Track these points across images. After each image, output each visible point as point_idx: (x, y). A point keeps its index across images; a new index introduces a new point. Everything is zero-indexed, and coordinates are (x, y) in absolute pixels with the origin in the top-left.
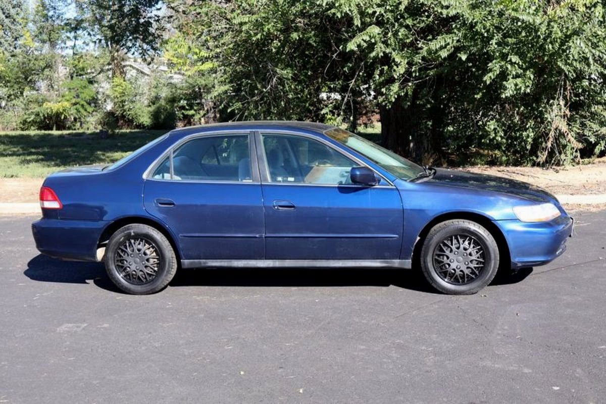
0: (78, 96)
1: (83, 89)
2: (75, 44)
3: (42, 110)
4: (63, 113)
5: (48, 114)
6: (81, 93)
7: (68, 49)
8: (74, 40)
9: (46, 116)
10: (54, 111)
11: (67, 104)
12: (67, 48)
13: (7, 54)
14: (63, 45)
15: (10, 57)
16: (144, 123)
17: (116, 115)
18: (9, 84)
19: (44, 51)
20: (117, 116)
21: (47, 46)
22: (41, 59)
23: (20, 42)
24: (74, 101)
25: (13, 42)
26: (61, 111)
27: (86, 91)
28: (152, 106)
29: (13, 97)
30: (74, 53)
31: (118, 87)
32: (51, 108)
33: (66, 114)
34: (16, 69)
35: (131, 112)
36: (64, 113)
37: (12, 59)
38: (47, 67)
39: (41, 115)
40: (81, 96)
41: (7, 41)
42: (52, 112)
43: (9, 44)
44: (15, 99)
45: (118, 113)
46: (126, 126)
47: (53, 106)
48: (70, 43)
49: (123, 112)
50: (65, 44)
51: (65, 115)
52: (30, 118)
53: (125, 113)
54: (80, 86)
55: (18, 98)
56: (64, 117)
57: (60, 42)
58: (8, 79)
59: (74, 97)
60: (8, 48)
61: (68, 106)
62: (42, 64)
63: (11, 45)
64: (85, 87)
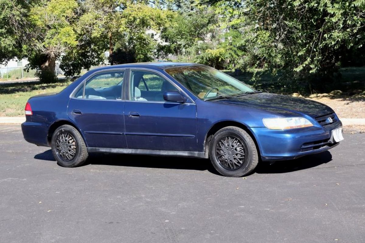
1: (235, 38)
3: (205, 55)
4: (220, 57)
9: (208, 59)
10: (213, 55)
11: (222, 50)
13: (185, 14)
15: (187, 17)
17: (258, 58)
22: (206, 17)
24: (228, 47)
25: (190, 5)
26: (219, 55)
27: (238, 39)
32: (211, 53)
33: (223, 58)
34: (190, 25)
36: (221, 57)
37: (189, 18)
39: (205, 58)
40: (234, 43)
41: (185, 4)
44: (188, 47)
47: (214, 52)
51: (222, 59)
52: (197, 61)
55: (191, 46)
56: (221, 60)
58: (183, 32)
59: (229, 45)
60: (186, 10)
61: (223, 52)
63: (188, 8)
64: (237, 37)
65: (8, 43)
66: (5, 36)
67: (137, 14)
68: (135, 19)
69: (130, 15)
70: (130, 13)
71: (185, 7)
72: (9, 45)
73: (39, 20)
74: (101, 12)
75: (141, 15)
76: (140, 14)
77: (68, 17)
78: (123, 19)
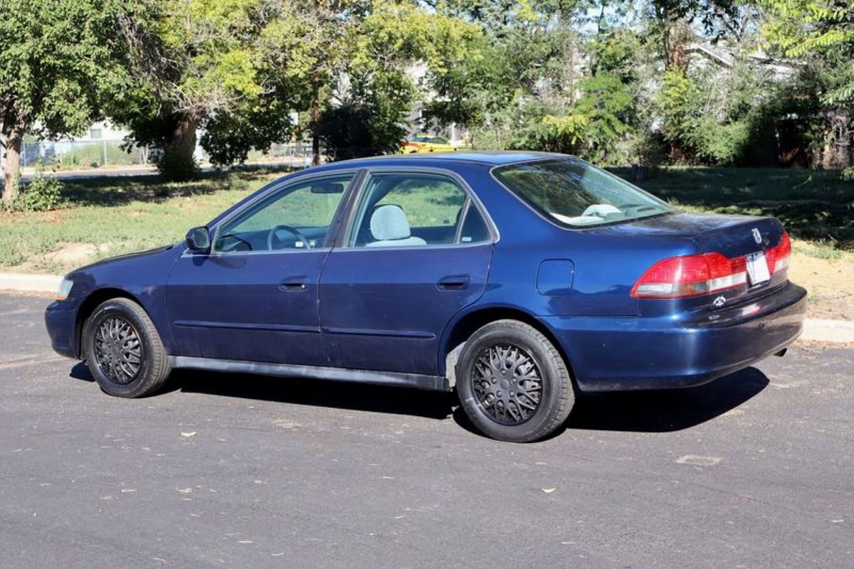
0: (602, 105)
1: (612, 93)
2: (602, 14)
3: (540, 129)
4: (574, 134)
5: (549, 135)
6: (608, 98)
7: (590, 22)
8: (601, 6)
9: (546, 138)
10: (560, 131)
11: (581, 119)
12: (588, 20)
13: (491, 33)
14: (582, 16)
15: (495, 39)
16: (716, 154)
17: (665, 139)
18: (490, 84)
19: (550, 27)
20: (667, 141)
21: (556, 17)
22: (544, 41)
23: (512, 13)
24: (594, 113)
25: (501, 13)
26: (572, 130)
27: (617, 95)
28: (732, 124)
29: (495, 106)
30: (600, 30)
31: (672, 88)
32: (555, 125)
33: (580, 137)
34: (503, 58)
35: (691, 135)
36: (577, 134)
37: (498, 42)
38: (553, 54)
39: (538, 137)
40: (609, 104)
41: (491, 11)
42: (557, 133)
43: (495, 15)
44: (499, 109)
45: (669, 134)
46: (683, 159)
47: (561, 123)
48: (594, 12)
49: (679, 134)
50: (586, 13)
51: (578, 138)
52: (519, 142)
53: (682, 136)
54: (606, 87)
55: (503, 107)
56: (576, 142)
57: (577, 10)
58: (488, 75)
59: (596, 107)
60: (493, 23)
61: (583, 122)
62: (545, 49)
63: (498, 19)
64: (615, 89)
65: (115, 81)
66: (107, 64)
67: (397, 28)
68: (392, 38)
69: (382, 28)
70: (382, 22)
71: (490, 17)
72: (119, 87)
73: (172, 32)
74: (312, 19)
75: (405, 29)
76: (405, 27)
77: (235, 28)
78: (361, 37)
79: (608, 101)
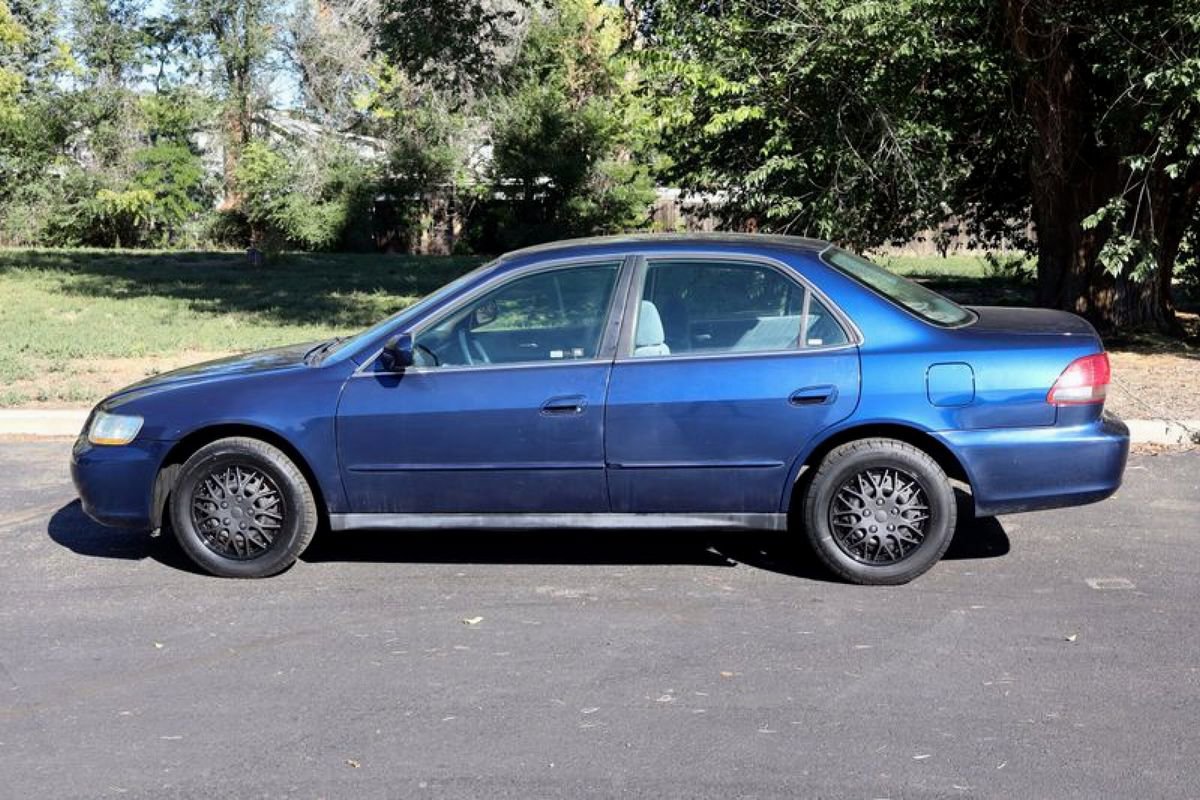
0: (170, 179)
1: (180, 165)
2: (161, 71)
3: (94, 207)
4: (137, 213)
5: (106, 214)
6: (177, 171)
7: (146, 81)
8: (160, 63)
9: (102, 217)
10: (119, 209)
11: (147, 196)
12: (144, 78)
14: (135, 73)
16: (310, 238)
17: (247, 221)
18: (21, 150)
19: (98, 85)
20: (250, 223)
21: (106, 72)
22: (95, 100)
24: (161, 188)
25: (25, 63)
26: (134, 209)
27: (187, 168)
28: (325, 204)
29: (28, 176)
30: (159, 91)
31: (257, 163)
32: (112, 201)
33: (143, 216)
34: (35, 119)
35: (281, 216)
38: (105, 117)
39: (91, 215)
40: (177, 177)
42: (116, 210)
43: (18, 66)
44: (33, 180)
45: (253, 215)
48: (149, 70)
49: (266, 216)
50: (140, 69)
51: (141, 218)
52: (65, 221)
53: (269, 217)
54: (174, 157)
56: (139, 223)
57: (129, 66)
58: (19, 138)
59: (161, 180)
61: (148, 199)
62: (97, 110)
79: (177, 174)
